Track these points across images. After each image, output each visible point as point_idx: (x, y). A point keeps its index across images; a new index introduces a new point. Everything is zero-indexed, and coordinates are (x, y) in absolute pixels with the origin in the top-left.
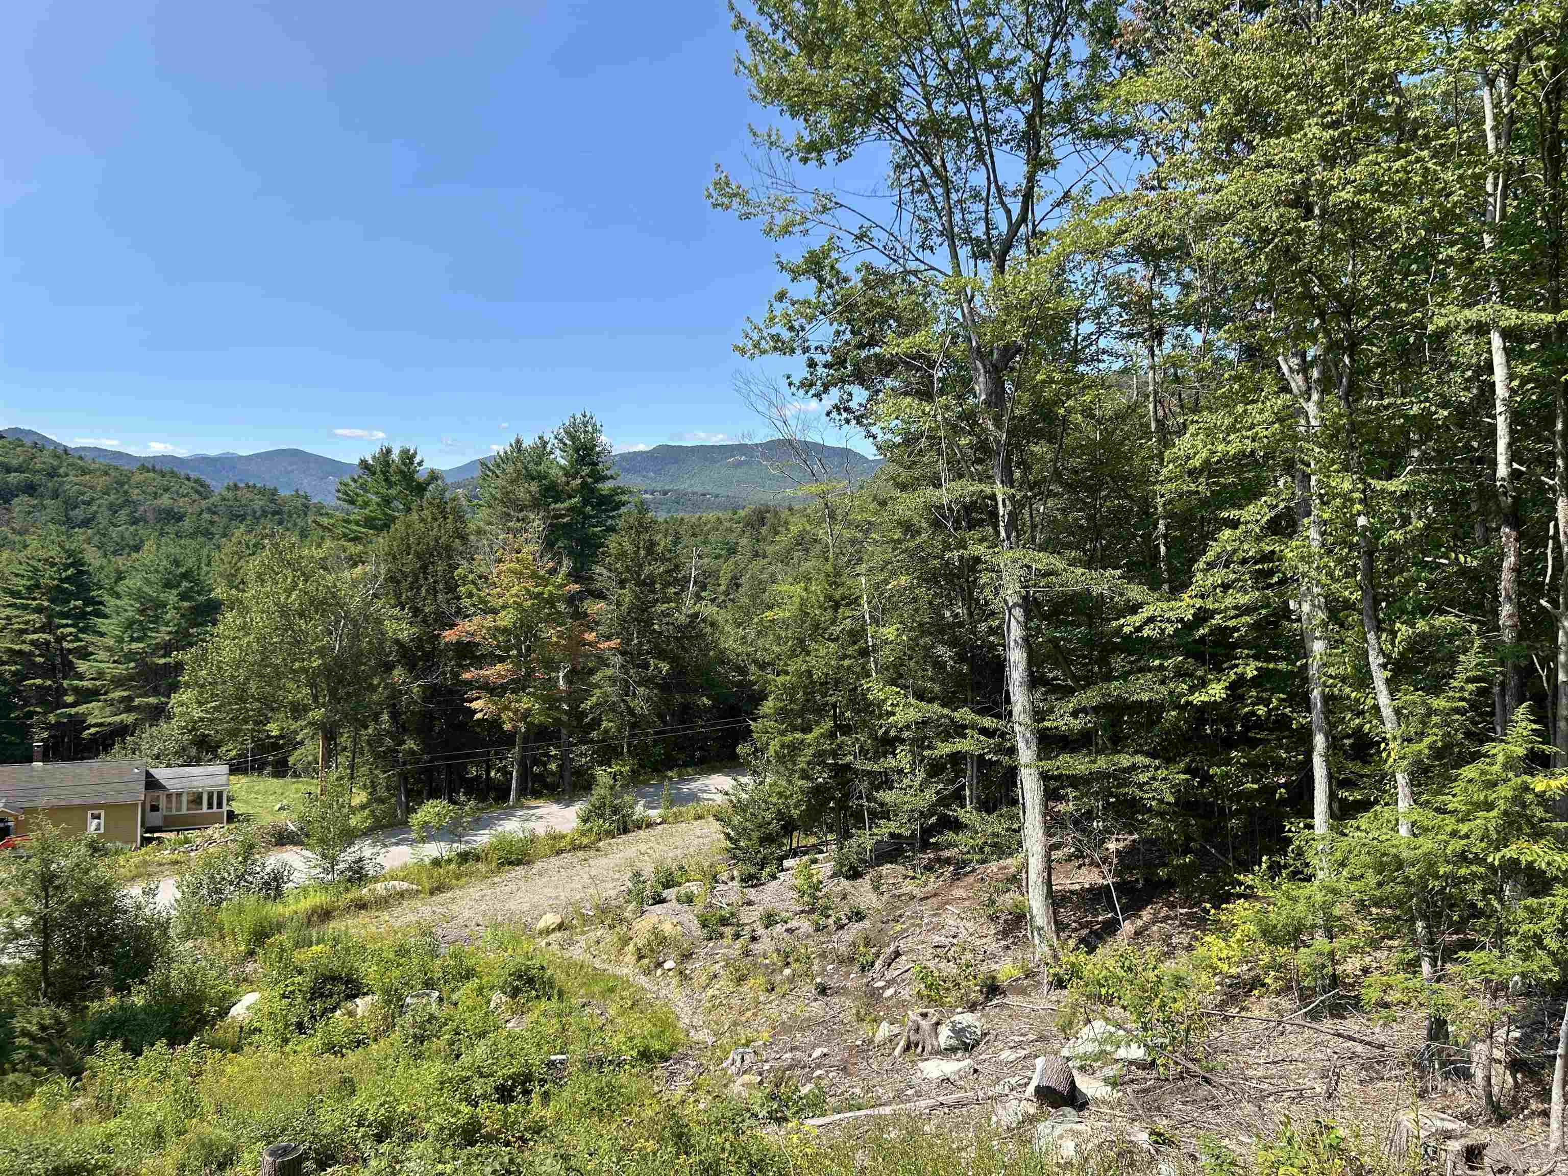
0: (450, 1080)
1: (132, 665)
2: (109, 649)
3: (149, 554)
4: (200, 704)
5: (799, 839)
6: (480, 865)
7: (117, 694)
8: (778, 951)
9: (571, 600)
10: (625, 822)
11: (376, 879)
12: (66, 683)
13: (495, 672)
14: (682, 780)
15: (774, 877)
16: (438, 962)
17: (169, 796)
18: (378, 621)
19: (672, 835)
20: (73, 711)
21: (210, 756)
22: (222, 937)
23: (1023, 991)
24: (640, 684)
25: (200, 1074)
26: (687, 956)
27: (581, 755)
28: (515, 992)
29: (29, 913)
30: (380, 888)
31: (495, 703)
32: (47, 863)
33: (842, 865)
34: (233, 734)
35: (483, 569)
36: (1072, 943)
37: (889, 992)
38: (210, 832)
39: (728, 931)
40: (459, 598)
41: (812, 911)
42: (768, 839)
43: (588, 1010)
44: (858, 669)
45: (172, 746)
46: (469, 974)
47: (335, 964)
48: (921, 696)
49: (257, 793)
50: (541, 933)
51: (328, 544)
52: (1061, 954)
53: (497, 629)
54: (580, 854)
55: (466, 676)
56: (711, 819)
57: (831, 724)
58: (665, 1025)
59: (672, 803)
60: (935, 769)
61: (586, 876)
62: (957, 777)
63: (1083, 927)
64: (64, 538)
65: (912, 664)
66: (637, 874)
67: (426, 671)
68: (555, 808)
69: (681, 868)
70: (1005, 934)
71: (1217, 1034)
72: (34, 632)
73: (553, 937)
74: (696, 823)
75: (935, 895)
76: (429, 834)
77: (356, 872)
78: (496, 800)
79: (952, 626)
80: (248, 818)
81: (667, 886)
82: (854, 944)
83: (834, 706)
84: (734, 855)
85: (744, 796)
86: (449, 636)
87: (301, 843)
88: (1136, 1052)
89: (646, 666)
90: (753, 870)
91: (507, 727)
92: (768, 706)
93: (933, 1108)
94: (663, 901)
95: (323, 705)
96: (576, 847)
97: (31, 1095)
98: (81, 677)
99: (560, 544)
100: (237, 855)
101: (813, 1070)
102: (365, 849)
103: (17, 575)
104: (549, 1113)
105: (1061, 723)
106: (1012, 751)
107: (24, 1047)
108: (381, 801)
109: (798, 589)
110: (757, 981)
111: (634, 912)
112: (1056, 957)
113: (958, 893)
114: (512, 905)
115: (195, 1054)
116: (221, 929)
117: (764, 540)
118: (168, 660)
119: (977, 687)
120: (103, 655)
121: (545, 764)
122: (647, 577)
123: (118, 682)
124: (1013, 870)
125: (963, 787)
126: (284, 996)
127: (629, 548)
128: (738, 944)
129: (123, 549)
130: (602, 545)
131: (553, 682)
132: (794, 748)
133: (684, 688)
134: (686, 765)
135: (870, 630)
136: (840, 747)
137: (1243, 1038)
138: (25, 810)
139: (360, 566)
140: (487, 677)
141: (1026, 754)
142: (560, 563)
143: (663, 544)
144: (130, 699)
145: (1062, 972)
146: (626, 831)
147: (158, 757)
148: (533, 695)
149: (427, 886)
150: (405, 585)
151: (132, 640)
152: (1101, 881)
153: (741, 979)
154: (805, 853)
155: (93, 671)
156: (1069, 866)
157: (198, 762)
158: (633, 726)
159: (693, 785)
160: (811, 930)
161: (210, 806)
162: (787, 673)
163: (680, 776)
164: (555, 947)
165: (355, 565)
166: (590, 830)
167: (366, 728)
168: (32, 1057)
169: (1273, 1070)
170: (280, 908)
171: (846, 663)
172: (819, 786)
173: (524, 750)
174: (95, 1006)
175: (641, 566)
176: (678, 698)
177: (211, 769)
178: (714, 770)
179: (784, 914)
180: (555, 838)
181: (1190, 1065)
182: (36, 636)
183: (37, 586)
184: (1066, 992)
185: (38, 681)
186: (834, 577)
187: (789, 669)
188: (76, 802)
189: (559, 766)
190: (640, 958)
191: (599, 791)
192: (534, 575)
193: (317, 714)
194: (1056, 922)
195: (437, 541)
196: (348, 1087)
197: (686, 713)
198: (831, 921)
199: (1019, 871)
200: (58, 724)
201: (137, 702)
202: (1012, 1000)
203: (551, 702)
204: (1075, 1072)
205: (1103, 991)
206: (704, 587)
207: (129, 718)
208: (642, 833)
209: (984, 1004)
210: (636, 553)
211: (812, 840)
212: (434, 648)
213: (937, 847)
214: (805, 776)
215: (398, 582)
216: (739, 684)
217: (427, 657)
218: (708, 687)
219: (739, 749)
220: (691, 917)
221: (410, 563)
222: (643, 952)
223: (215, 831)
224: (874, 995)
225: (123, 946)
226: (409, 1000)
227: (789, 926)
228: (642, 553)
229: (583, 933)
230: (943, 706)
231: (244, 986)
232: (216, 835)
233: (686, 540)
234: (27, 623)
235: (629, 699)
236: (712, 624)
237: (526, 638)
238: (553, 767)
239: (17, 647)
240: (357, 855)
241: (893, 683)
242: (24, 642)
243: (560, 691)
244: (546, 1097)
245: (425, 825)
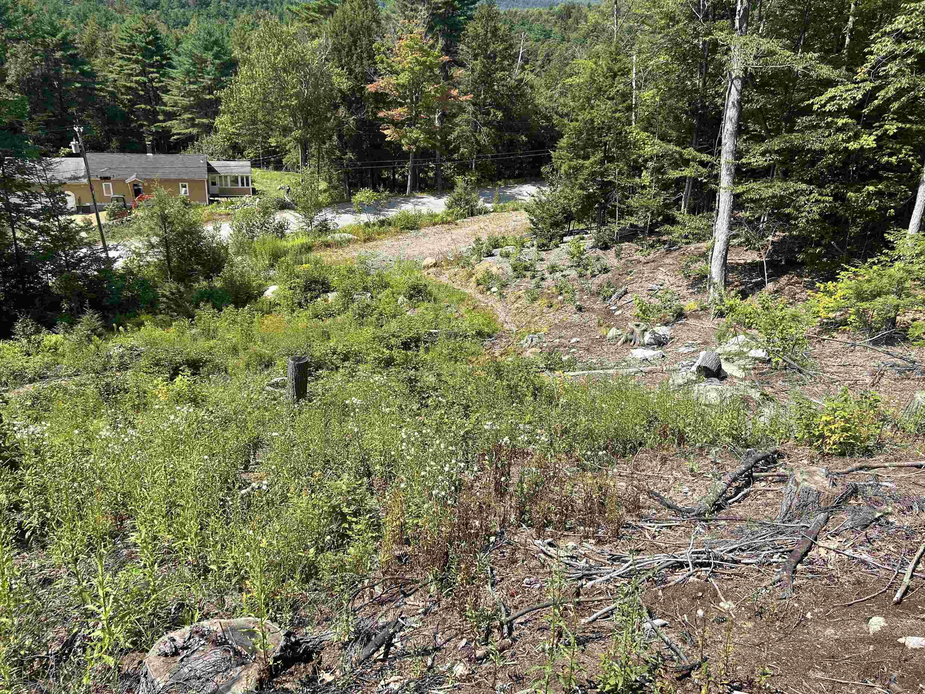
0: (378, 337)
1: (192, 99)
2: (178, 88)
3: (193, 26)
4: (232, 124)
5: (574, 226)
6: (391, 228)
7: (187, 116)
8: (556, 286)
9: (444, 67)
10: (472, 210)
11: (334, 232)
12: (158, 108)
13: (398, 113)
14: (507, 187)
15: (557, 246)
16: (370, 278)
17: (220, 177)
18: (329, 77)
19: (499, 219)
20: (164, 125)
21: (240, 156)
22: (256, 256)
23: (698, 317)
24: (484, 125)
25: (252, 323)
26: (504, 286)
27: (448, 169)
28: (411, 297)
29: (158, 235)
30: (337, 236)
31: (398, 133)
32: (163, 209)
33: (599, 241)
34: (252, 143)
35: (390, 44)
36: (733, 293)
37: (618, 313)
38: (244, 198)
39: (528, 274)
40: (375, 63)
41: (579, 266)
42: (555, 224)
43: (449, 309)
44: (624, 120)
45: (218, 148)
46: (386, 286)
47: (316, 274)
48: (663, 138)
49: (267, 179)
50: (424, 267)
51: (296, 24)
52: (725, 299)
53: (398, 85)
54: (446, 226)
55: (381, 115)
56: (523, 211)
57: (602, 155)
58: (491, 320)
59: (500, 200)
60: (665, 186)
61: (449, 239)
62: (678, 192)
63: (742, 284)
64: (144, 15)
65: (660, 117)
66: (478, 240)
67: (358, 110)
68: (432, 199)
69: (504, 238)
70: (692, 286)
71: (811, 348)
72: (136, 76)
73: (431, 270)
74: (513, 213)
75: (653, 261)
76: (363, 208)
77: (323, 227)
78: (399, 192)
79: (691, 92)
80: (263, 193)
81: (495, 247)
82: (601, 285)
83: (605, 144)
84: (535, 232)
85: (543, 198)
86: (370, 88)
87: (293, 209)
88: (760, 354)
89: (488, 114)
90: (545, 242)
91: (405, 148)
92: (563, 142)
93: (636, 373)
94: (492, 255)
95: (300, 128)
96: (444, 222)
97: (171, 325)
98: (165, 104)
99: (438, 28)
100: (260, 212)
101: (570, 349)
102: (328, 215)
103: (122, 39)
104: (428, 357)
105: (753, 160)
106: (717, 177)
107: (164, 302)
108: (335, 188)
109: (591, 64)
110: (542, 302)
111: (476, 260)
112: (721, 300)
113: (667, 261)
114: (409, 251)
115: (249, 313)
116: (255, 252)
117: (570, 28)
118: (211, 96)
119: (700, 133)
120: (175, 91)
121: (426, 173)
122: (491, 52)
123: (186, 109)
124: (704, 249)
125: (680, 199)
126: (290, 289)
127: (481, 31)
128: (534, 281)
129: (178, 24)
130: (464, 29)
131: (430, 121)
132: (578, 169)
133: (510, 129)
134: (509, 178)
135: (635, 93)
136: (606, 170)
137: (828, 351)
138: (148, 180)
139: (317, 40)
140: (392, 115)
141: (725, 180)
142: (437, 41)
143: (503, 29)
144: (193, 119)
145: (723, 308)
146: (472, 215)
147: (212, 154)
148: (420, 128)
149: (363, 238)
150: (344, 53)
151: (191, 83)
152: (758, 259)
153: (535, 299)
154: (578, 234)
155: (171, 101)
156: (739, 249)
157: (234, 158)
158: (479, 152)
159: (513, 191)
160: (576, 276)
161: (243, 184)
162: (577, 121)
163: (506, 184)
164: (432, 275)
165: (314, 38)
166: (453, 213)
167: (325, 143)
168: (169, 307)
169: (842, 369)
170: (284, 243)
171: (617, 115)
172: (590, 194)
173: (415, 162)
174: (196, 285)
175: (488, 45)
176: (507, 136)
177: (241, 163)
178: (526, 182)
179: (561, 267)
180: (433, 216)
181: (792, 362)
182: (138, 78)
183: (134, 46)
184: (724, 320)
185: (143, 106)
186: (615, 57)
187: (580, 118)
188: (173, 177)
189: (434, 174)
190: (479, 284)
191: (458, 190)
192: (421, 49)
193: (297, 133)
194: (725, 281)
195: (362, 23)
196: (325, 335)
197: (512, 145)
198: (589, 272)
199: (708, 250)
200: (157, 132)
201: (197, 121)
202: (691, 321)
203: (430, 133)
204: (722, 361)
205: (747, 320)
206: (526, 62)
207: (194, 131)
208: (481, 217)
209: (674, 323)
210: (485, 35)
211: (582, 226)
212: (362, 96)
213: (660, 234)
214: (582, 188)
215: (340, 51)
216: (546, 127)
217: (359, 101)
218: (527, 129)
219: (542, 169)
220: (508, 265)
221: (346, 39)
222: (480, 282)
223: (246, 199)
224: (609, 313)
225: (207, 256)
226: (355, 296)
227: (564, 273)
228: (489, 35)
229: (447, 269)
230: (676, 145)
231: (270, 282)
232: (247, 201)
233: (517, 27)
234: (132, 69)
235: (477, 135)
236: (532, 87)
237: (416, 92)
238: (431, 174)
239: (128, 85)
240: (323, 218)
241: (645, 130)
242: (132, 82)
243: (435, 127)
244: (427, 350)
245: (361, 203)
